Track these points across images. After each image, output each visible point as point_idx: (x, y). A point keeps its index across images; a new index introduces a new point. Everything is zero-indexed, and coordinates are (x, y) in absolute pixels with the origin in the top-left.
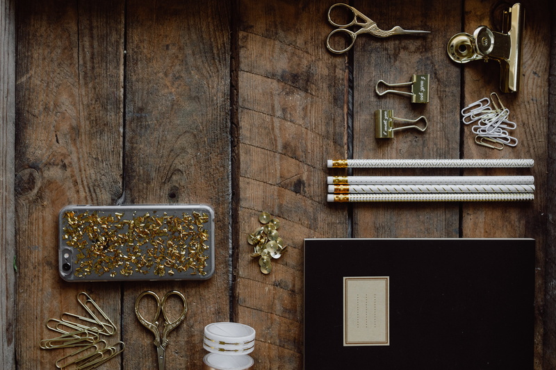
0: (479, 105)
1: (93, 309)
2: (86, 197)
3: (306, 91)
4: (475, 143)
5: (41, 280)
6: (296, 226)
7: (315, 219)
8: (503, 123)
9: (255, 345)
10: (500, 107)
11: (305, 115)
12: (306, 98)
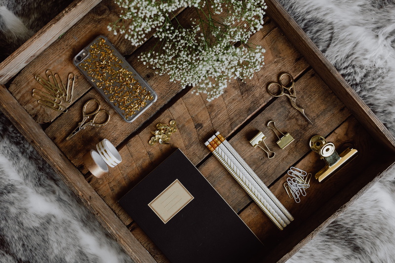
0: (300, 172)
1: (71, 85)
2: (115, 41)
3: (242, 94)
4: (283, 184)
5: (64, 52)
6: (181, 139)
7: (191, 146)
8: (302, 189)
9: (116, 167)
10: (307, 182)
11: (231, 102)
12: (239, 96)
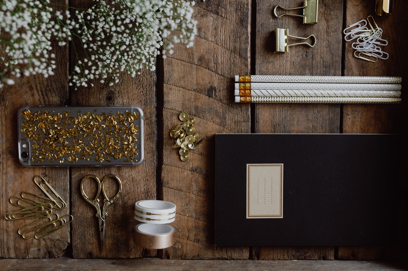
0: (357, 26)
1: (47, 189)
2: (40, 100)
3: (217, 13)
4: (354, 57)
5: (5, 166)
6: (209, 123)
7: (225, 118)
8: (377, 40)
9: (176, 217)
10: (375, 27)
11: (216, 34)
12: (217, 19)
